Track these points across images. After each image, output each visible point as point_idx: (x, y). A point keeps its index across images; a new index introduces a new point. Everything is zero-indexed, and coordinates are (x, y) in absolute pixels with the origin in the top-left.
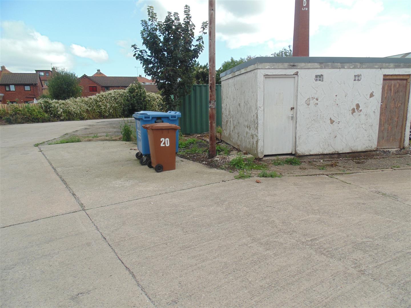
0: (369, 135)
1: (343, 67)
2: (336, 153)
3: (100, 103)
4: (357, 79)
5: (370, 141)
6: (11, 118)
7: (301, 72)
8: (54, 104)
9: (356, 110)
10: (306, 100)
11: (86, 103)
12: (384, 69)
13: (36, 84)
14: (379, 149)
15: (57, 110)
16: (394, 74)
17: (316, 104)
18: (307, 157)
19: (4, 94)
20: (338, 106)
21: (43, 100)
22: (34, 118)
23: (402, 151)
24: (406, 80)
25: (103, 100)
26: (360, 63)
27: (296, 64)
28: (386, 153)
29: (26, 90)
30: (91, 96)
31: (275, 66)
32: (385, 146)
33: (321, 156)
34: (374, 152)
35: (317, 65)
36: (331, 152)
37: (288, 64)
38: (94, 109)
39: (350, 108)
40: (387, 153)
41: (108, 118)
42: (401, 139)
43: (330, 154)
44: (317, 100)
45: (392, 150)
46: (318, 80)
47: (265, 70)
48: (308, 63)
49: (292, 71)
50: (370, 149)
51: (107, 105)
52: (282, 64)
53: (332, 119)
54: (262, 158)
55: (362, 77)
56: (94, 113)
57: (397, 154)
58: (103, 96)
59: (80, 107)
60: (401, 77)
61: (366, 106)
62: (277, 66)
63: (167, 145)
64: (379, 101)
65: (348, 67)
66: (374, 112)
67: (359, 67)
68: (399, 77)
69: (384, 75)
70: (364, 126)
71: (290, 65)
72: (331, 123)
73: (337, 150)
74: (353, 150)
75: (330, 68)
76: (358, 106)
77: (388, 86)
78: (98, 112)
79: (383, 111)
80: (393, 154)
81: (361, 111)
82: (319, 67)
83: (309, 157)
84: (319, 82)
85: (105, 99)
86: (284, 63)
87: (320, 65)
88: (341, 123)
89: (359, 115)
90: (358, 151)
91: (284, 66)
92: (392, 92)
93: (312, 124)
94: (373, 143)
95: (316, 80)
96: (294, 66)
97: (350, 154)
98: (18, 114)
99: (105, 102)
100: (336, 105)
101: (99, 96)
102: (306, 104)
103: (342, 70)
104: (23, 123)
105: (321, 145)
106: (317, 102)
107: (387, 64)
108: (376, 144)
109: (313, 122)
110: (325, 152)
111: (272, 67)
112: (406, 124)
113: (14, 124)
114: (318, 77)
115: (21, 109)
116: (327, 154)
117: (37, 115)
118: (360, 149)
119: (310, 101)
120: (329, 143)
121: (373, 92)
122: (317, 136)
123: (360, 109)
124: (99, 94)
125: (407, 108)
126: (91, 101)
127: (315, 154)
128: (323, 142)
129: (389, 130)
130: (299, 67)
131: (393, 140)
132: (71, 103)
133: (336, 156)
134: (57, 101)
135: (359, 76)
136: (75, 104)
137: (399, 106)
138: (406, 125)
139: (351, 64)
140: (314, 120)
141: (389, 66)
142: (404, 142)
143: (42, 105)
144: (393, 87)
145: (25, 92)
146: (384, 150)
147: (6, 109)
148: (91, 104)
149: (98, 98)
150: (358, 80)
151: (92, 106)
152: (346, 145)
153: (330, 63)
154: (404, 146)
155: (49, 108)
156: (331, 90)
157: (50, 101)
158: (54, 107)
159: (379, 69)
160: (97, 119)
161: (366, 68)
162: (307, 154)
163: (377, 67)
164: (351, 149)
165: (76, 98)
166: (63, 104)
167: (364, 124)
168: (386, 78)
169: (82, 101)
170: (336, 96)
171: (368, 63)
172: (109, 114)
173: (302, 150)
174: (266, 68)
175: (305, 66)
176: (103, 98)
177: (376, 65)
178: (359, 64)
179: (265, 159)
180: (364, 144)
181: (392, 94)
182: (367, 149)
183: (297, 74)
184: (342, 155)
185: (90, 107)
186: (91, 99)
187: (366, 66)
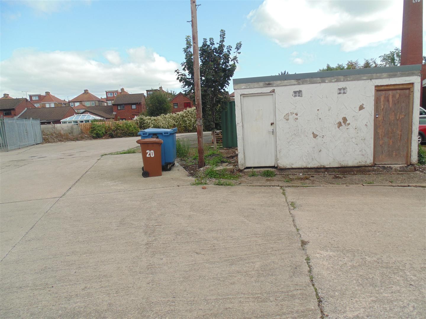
0: (362, 150)
1: (324, 82)
2: (322, 167)
3: (186, 118)
4: (342, 93)
5: (363, 155)
6: (113, 133)
7: (277, 89)
8: (147, 120)
9: (342, 124)
10: (285, 116)
11: (174, 119)
12: (375, 80)
13: (140, 103)
14: (379, 165)
15: (149, 125)
16: (390, 84)
17: (295, 119)
18: (290, 170)
19: (116, 112)
20: (321, 120)
21: (139, 117)
22: (130, 133)
23: (409, 167)
24: (409, 89)
25: (189, 115)
26: (344, 76)
27: (271, 82)
28: (386, 169)
29: (133, 108)
30: (178, 112)
31: (251, 86)
32: (387, 162)
33: (305, 170)
34: (370, 168)
35: (293, 82)
36: (316, 166)
37: (263, 83)
38: (181, 124)
39: (335, 122)
40: (388, 170)
41: (192, 132)
42: (407, 154)
43: (314, 168)
44: (297, 114)
45: (394, 166)
46: (297, 96)
47: (242, 90)
48: (284, 80)
49: (268, 89)
50: (364, 164)
51: (191, 120)
52: (257, 83)
53: (314, 133)
54: (243, 170)
55: (348, 89)
56: (180, 127)
57: (403, 170)
58: (188, 111)
59: (169, 122)
60: (401, 87)
61: (355, 119)
62: (252, 86)
63: (152, 156)
64: (371, 113)
65: (330, 81)
66: (366, 125)
67: (342, 80)
68: (398, 87)
69: (376, 86)
70: (354, 140)
71: (266, 84)
72: (314, 137)
73: (323, 164)
74: (342, 165)
75: (309, 83)
76: (345, 120)
77: (385, 97)
78: (184, 126)
79: (380, 124)
80: (396, 170)
81: (349, 124)
82: (296, 83)
83: (292, 170)
84: (297, 98)
85: (190, 114)
86: (259, 83)
87: (297, 82)
88: (325, 137)
89: (347, 129)
90: (349, 166)
91: (259, 85)
92: (391, 103)
93: (293, 139)
94: (368, 158)
95: (295, 96)
96: (269, 84)
97: (340, 169)
98: (119, 129)
99: (190, 117)
100: (319, 119)
101: (185, 112)
102: (285, 119)
103: (323, 85)
104: (121, 137)
105: (304, 159)
106: (296, 117)
107: (378, 75)
108: (372, 159)
109: (293, 136)
110: (309, 166)
111: (248, 87)
112: (412, 137)
113: (115, 137)
114: (297, 93)
115: (121, 125)
116: (311, 168)
117: (133, 130)
118: (350, 164)
119: (289, 116)
120: (314, 157)
121: (363, 104)
122: (299, 149)
123: (348, 122)
124: (186, 110)
125: (412, 119)
126: (178, 116)
127: (298, 167)
128: (306, 156)
129: (391, 144)
130: (274, 85)
131: (396, 155)
132: (161, 119)
133: (323, 170)
134: (150, 117)
135: (344, 89)
136: (164, 120)
137: (402, 118)
138: (411, 139)
139: (333, 78)
140: (294, 134)
141: (381, 76)
142: (411, 158)
143: (138, 121)
144: (392, 97)
145: (132, 110)
146: (385, 166)
147: (110, 125)
148: (178, 119)
149: (184, 113)
150: (344, 93)
151: (179, 121)
152: (334, 159)
153: (308, 78)
154: (411, 162)
155: (143, 124)
156: (311, 105)
157: (145, 118)
158: (146, 123)
159: (370, 81)
160: (183, 133)
161: (352, 81)
162: (289, 167)
163: (365, 78)
164: (340, 164)
165: (166, 114)
166: (155, 120)
167: (354, 138)
168: (379, 89)
169: (171, 117)
170: (318, 110)
171: (353, 75)
172: (193, 128)
173: (284, 163)
174: (242, 88)
175: (281, 83)
176: (189, 114)
177: (364, 77)
178: (342, 77)
179: (246, 170)
180: (356, 159)
181: (391, 106)
182: (359, 164)
183: (273, 91)
184: (330, 169)
185: (177, 122)
186: (178, 115)
187: (352, 78)
